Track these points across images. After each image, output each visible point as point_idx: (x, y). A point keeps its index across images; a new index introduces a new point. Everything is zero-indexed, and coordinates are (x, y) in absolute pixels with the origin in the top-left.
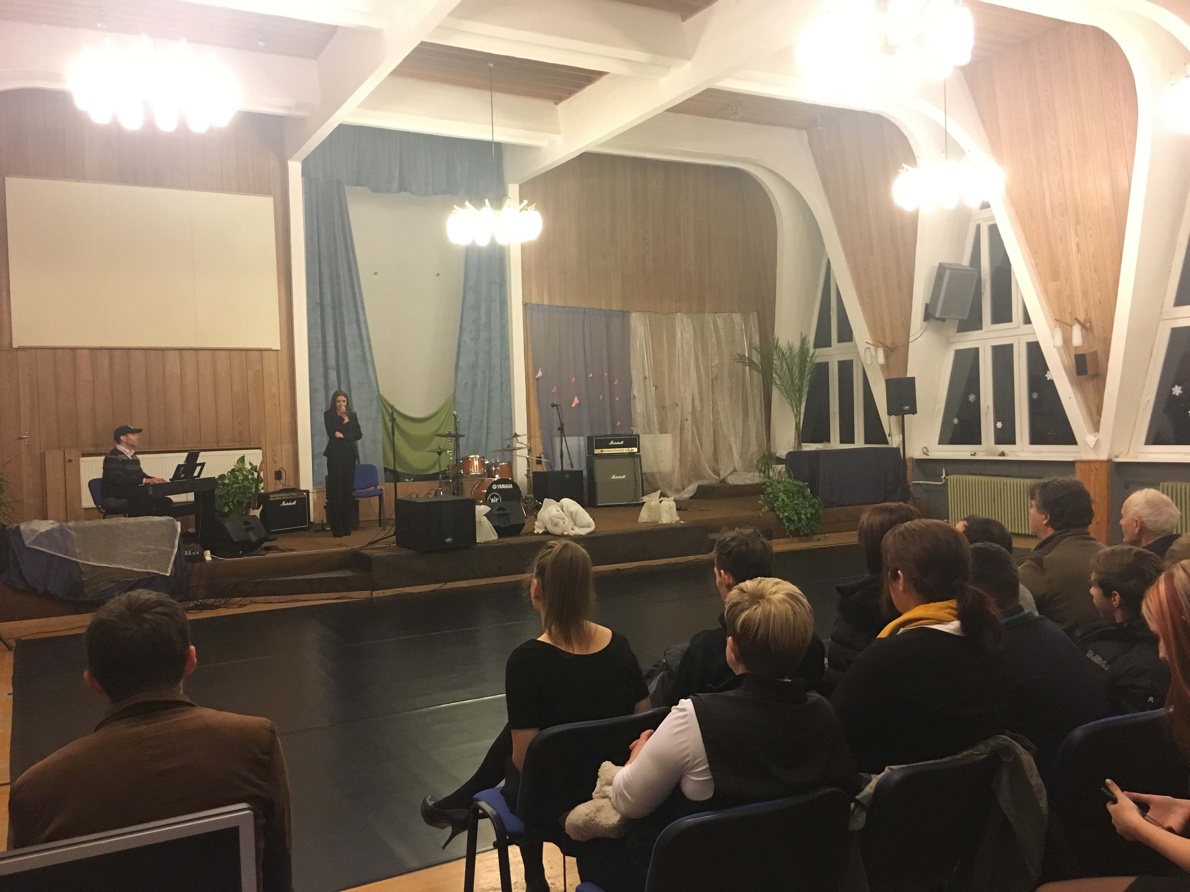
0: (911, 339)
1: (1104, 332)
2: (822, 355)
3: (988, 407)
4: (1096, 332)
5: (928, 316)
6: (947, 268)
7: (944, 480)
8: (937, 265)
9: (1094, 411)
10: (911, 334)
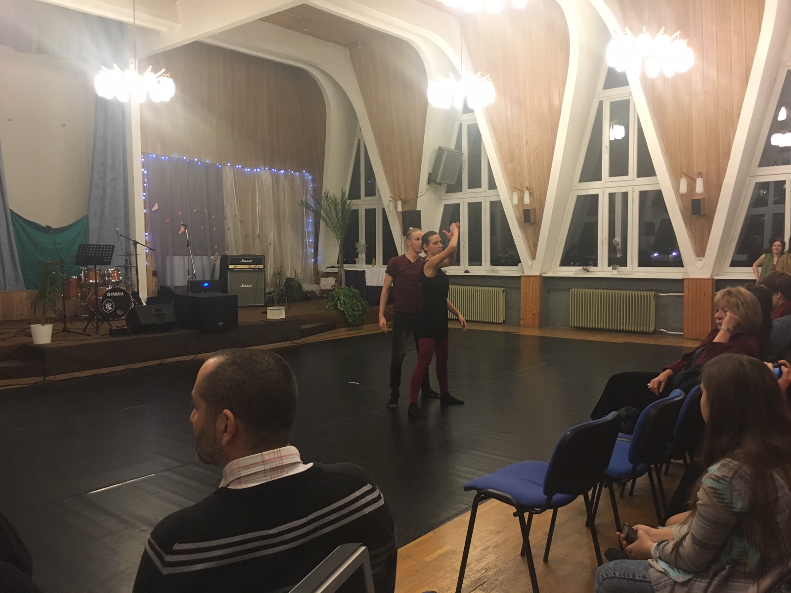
0: (419, 196)
1: (540, 196)
2: (356, 204)
4: (535, 197)
5: (431, 180)
6: (445, 150)
8: (437, 148)
9: (532, 245)
10: (419, 193)
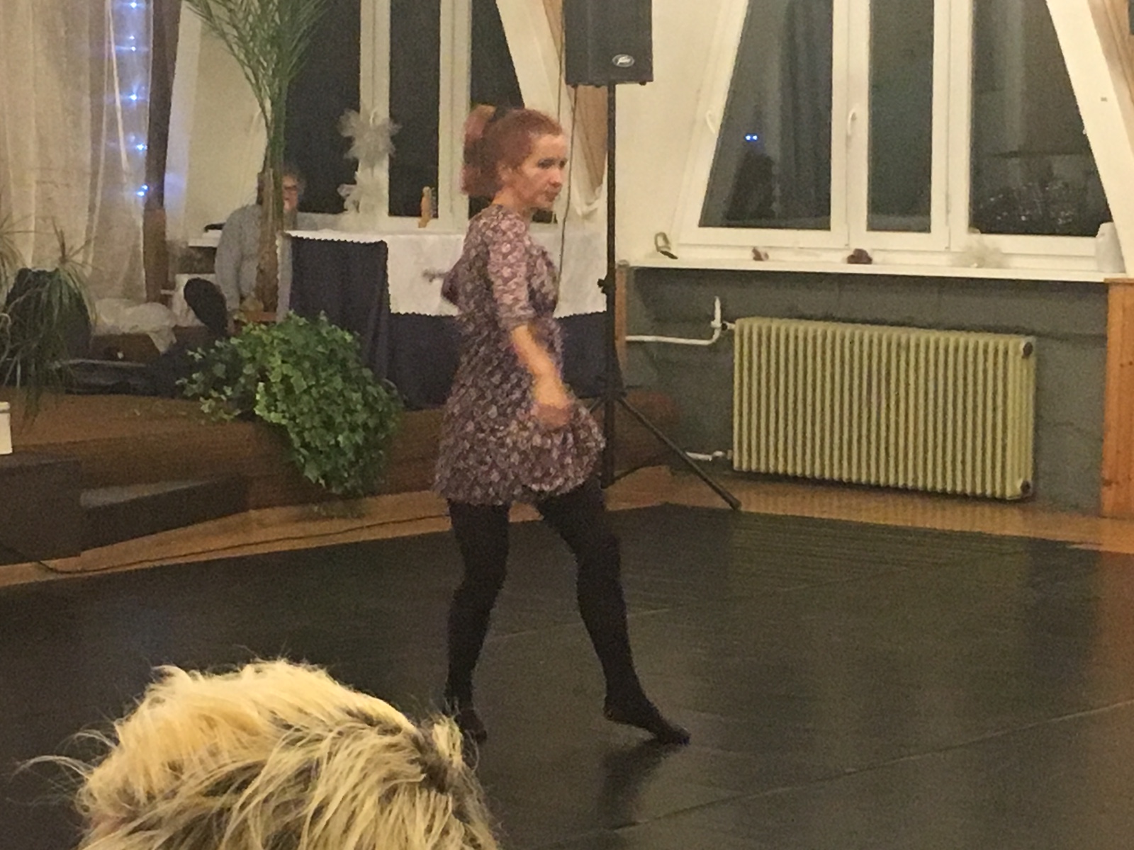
3: (854, 118)
7: (717, 335)
